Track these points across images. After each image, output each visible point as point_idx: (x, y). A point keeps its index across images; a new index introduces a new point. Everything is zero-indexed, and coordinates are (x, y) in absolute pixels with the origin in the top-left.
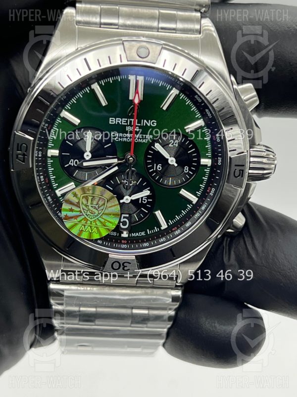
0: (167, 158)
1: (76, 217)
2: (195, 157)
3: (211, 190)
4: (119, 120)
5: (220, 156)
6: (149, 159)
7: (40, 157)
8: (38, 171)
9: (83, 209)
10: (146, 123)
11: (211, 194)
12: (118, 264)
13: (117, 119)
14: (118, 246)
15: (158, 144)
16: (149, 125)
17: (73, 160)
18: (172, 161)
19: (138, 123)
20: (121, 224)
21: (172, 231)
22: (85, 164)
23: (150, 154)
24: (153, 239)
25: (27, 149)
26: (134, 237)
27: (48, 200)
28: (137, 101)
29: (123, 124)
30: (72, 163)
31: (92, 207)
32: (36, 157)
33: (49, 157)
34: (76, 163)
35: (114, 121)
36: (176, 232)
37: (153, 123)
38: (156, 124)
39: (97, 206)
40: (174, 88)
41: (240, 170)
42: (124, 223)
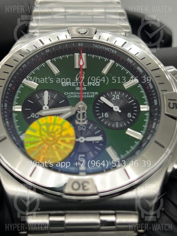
0: (112, 106)
2: (135, 106)
4: (70, 83)
6: (97, 109)
10: (91, 84)
15: (103, 97)
16: (94, 85)
18: (116, 109)
19: (85, 85)
23: (98, 106)
29: (73, 85)
30: (34, 115)
34: (37, 116)
35: (65, 84)
37: (97, 84)
38: (99, 84)
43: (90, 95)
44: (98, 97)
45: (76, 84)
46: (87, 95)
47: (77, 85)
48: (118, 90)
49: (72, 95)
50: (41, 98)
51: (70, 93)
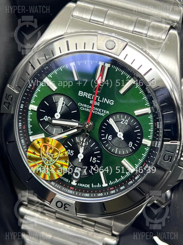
0: (117, 131)
1: (37, 159)
2: (139, 136)
3: (145, 165)
4: (86, 94)
5: (157, 140)
6: (104, 129)
7: (21, 109)
9: (43, 155)
10: (106, 101)
11: (145, 169)
12: (61, 204)
13: (85, 93)
14: (66, 190)
15: (112, 119)
16: (108, 103)
17: (47, 117)
18: (120, 135)
19: (99, 100)
20: (74, 174)
21: (109, 190)
22: (54, 121)
23: (105, 126)
24: (94, 192)
25: (12, 99)
26: (81, 186)
27: (21, 142)
29: (88, 97)
30: (46, 118)
31: (49, 154)
33: (30, 111)
34: (49, 119)
35: (82, 94)
36: (112, 191)
37: (111, 102)
38: (113, 103)
39: (52, 155)
40: (132, 79)
41: (169, 156)
42: (77, 174)
44: (108, 117)
45: (91, 97)
46: (98, 112)
47: (92, 99)
48: (129, 115)
49: (85, 108)
50: (57, 102)
51: (83, 105)
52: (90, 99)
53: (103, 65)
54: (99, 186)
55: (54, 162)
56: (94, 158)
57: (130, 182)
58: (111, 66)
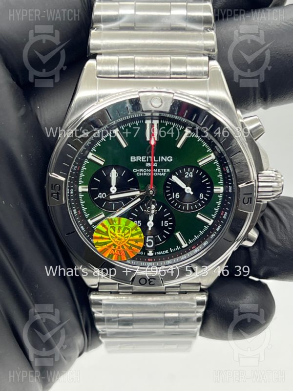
0: (183, 187)
1: (106, 243)
2: (208, 185)
3: (224, 214)
4: (139, 158)
5: (230, 185)
6: (168, 189)
7: (72, 194)
8: (71, 206)
9: (111, 237)
10: (163, 160)
11: (224, 217)
12: (145, 280)
13: (137, 157)
14: (145, 264)
15: (175, 176)
16: (166, 161)
17: (101, 194)
18: (188, 190)
19: (156, 160)
20: (147, 244)
21: (192, 250)
22: (111, 197)
23: (169, 185)
24: (175, 257)
25: (60, 188)
26: (158, 255)
27: (81, 229)
28: (153, 143)
29: (143, 161)
30: (101, 196)
31: (119, 235)
32: (68, 194)
33: (80, 193)
34: (104, 195)
35: (135, 159)
36: (195, 250)
37: (169, 159)
38: (172, 160)
39: (123, 234)
41: (248, 198)
42: (150, 243)
43: (161, 173)
44: (169, 175)
45: (146, 159)
46: (157, 173)
47: (148, 161)
48: (192, 167)
49: (142, 173)
50: (108, 175)
51: (139, 170)
52: (145, 162)
53: (151, 122)
54: (178, 248)
55: (127, 241)
56: (165, 222)
57: (212, 236)
58: (160, 122)
